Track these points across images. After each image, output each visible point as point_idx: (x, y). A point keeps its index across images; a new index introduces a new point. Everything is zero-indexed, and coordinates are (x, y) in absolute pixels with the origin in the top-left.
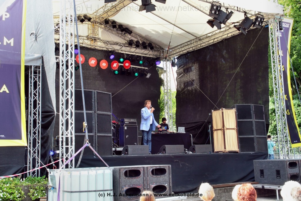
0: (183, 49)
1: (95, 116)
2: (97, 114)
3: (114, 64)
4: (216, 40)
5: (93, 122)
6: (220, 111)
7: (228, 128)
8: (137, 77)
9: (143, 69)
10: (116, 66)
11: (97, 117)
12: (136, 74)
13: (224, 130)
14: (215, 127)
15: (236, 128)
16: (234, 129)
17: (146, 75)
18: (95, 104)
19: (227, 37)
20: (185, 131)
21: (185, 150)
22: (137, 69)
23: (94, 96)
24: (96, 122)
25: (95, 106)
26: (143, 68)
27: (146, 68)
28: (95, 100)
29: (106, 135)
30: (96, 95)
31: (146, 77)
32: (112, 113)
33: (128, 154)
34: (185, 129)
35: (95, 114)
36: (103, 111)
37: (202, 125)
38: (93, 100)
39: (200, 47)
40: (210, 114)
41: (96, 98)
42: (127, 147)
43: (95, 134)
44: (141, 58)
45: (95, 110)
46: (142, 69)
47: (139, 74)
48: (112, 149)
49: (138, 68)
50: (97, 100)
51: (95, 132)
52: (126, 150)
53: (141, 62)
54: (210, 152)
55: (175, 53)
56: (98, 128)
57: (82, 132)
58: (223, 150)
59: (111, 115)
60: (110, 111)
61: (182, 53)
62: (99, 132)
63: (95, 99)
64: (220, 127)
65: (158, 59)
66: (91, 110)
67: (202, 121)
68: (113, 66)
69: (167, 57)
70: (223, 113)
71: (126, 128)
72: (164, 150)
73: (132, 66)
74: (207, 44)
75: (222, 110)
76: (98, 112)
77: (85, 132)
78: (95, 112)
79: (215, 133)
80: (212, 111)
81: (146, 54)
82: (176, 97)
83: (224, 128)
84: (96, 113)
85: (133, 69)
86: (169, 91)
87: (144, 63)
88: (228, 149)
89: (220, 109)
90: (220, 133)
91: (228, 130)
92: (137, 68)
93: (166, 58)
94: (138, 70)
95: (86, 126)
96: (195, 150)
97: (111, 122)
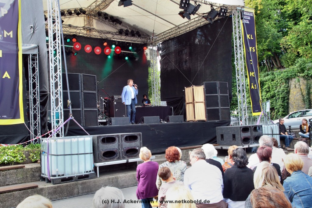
0: (166, 36)
1: (82, 94)
4: (191, 28)
5: (81, 100)
6: (191, 88)
7: (197, 101)
8: (127, 60)
11: (84, 95)
13: (194, 103)
14: (187, 101)
15: (204, 101)
16: (202, 102)
18: (81, 85)
19: (200, 25)
20: (167, 105)
21: (161, 120)
23: (81, 78)
24: (83, 99)
26: (133, 52)
27: (135, 53)
29: (92, 109)
31: (135, 60)
32: (97, 92)
33: (111, 124)
36: (89, 90)
38: (80, 82)
39: (179, 34)
40: (183, 90)
42: (111, 119)
43: (82, 109)
44: (130, 44)
46: (131, 53)
47: (129, 58)
48: (97, 120)
49: (128, 53)
50: (83, 81)
51: (82, 108)
52: (111, 122)
54: (181, 121)
55: (159, 39)
56: (84, 104)
57: (67, 108)
58: (193, 119)
60: (95, 90)
61: (165, 39)
62: (85, 107)
63: (81, 81)
64: (191, 101)
65: (146, 45)
66: (78, 90)
67: (181, 96)
68: (106, 52)
70: (193, 89)
71: (115, 103)
72: (143, 121)
73: (122, 51)
74: (184, 31)
75: (193, 87)
76: (85, 91)
77: (69, 108)
78: (82, 91)
79: (187, 106)
80: (185, 88)
81: (134, 41)
82: (161, 77)
83: (194, 101)
85: (124, 53)
86: (155, 72)
87: (133, 48)
88: (197, 119)
89: (191, 86)
90: (191, 105)
91: (197, 103)
93: (152, 44)
94: (128, 55)
95: (70, 103)
96: (169, 120)
97: (96, 99)
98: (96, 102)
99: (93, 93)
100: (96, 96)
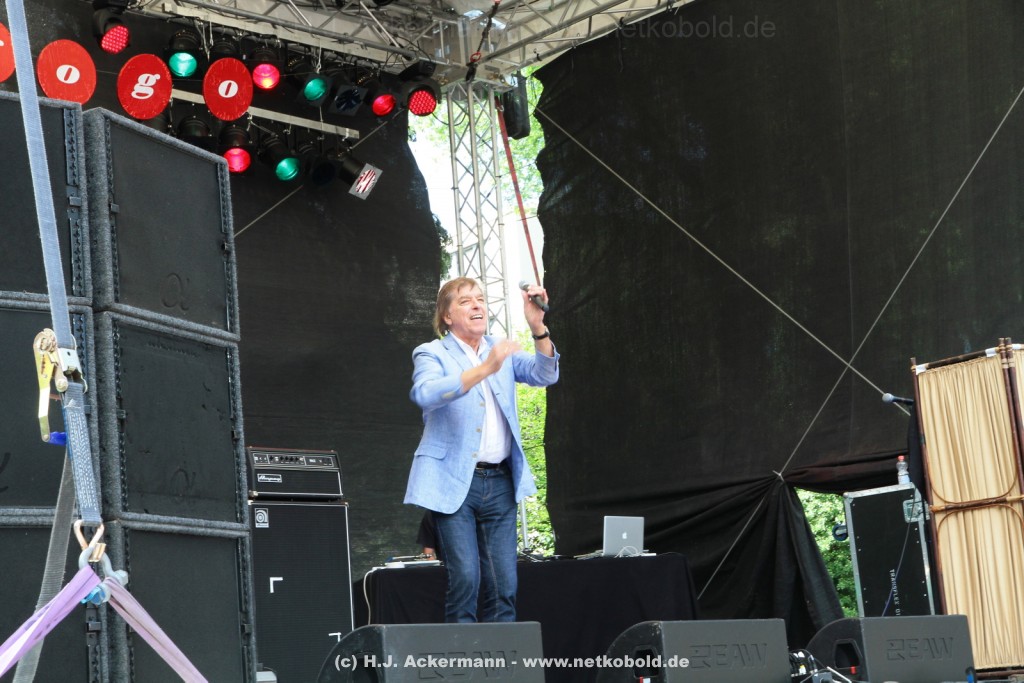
1: (98, 341)
2: (115, 323)
3: (142, 78)
6: (986, 369)
8: (288, 185)
9: (328, 135)
10: (150, 92)
11: (119, 349)
12: (286, 168)
14: (945, 487)
17: (352, 179)
18: (92, 231)
21: (792, 662)
22: (288, 131)
23: (87, 160)
24: (111, 400)
25: (93, 251)
26: (330, 128)
27: (347, 133)
28: (91, 201)
29: (199, 525)
30: (101, 149)
31: (351, 191)
32: (237, 336)
34: (648, 531)
35: (97, 327)
36: (170, 306)
37: (748, 505)
38: (77, 197)
41: (103, 179)
42: (374, 638)
43: (106, 517)
44: (311, 61)
45: (99, 291)
46: (319, 133)
47: (302, 167)
49: (296, 128)
50: (112, 193)
51: (104, 500)
53: (314, 88)
56: (128, 462)
59: (231, 350)
60: (219, 315)
62: (138, 494)
63: (92, 191)
67: (747, 477)
68: (134, 95)
69: (480, 68)
70: (1010, 376)
75: (1008, 356)
76: (129, 308)
78: (97, 308)
80: (919, 369)
81: (340, 40)
84: (107, 318)
85: (265, 129)
87: (331, 92)
89: (989, 352)
90: (994, 528)
92: (285, 125)
94: (295, 142)
97: (232, 417)
98: (237, 440)
99: (207, 349)
100: (233, 385)
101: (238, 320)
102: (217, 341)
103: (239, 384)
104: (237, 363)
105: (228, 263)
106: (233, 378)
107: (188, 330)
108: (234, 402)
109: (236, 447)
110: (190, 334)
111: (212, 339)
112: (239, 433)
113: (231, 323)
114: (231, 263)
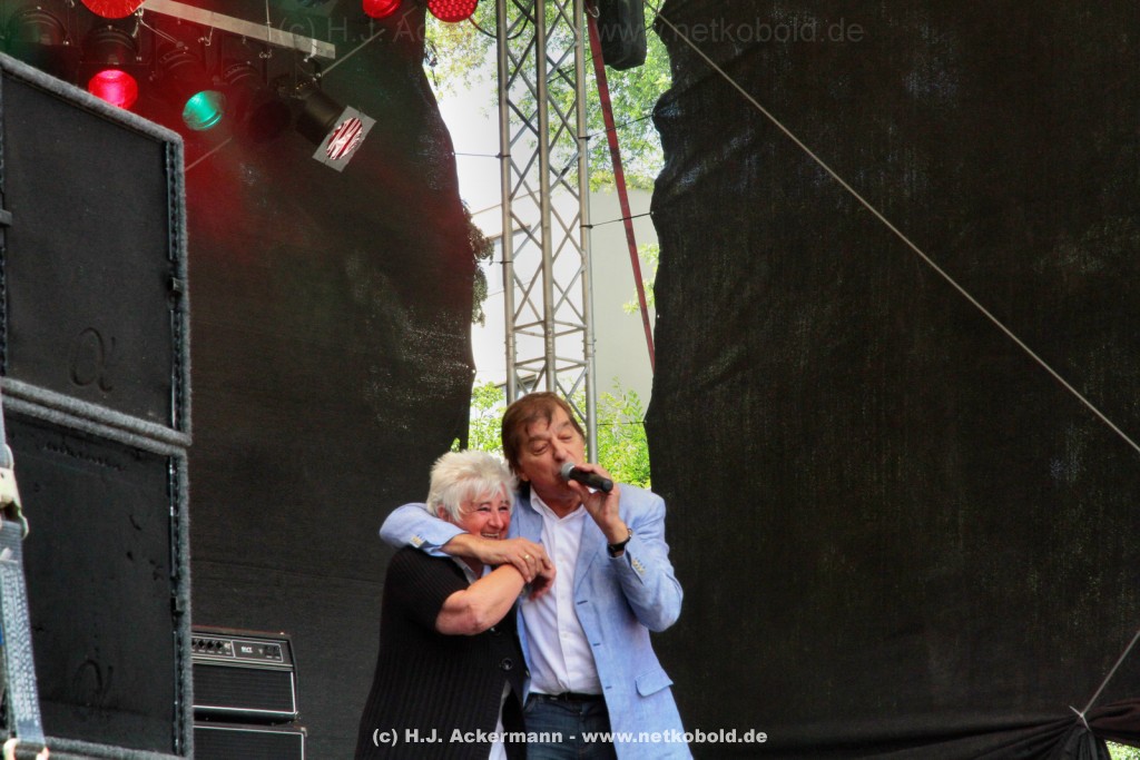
8: (205, 138)
9: (281, 51)
12: (202, 108)
26: (282, 38)
27: (314, 47)
32: (185, 437)
36: (79, 384)
60: (156, 397)
76: (21, 386)
85: (165, 35)
92: (202, 29)
97: (174, 574)
98: (180, 614)
99: (138, 458)
100: (177, 521)
101: (188, 410)
102: (155, 445)
103: (186, 520)
104: (185, 482)
105: (176, 312)
106: (177, 509)
107: (110, 425)
108: (178, 550)
109: (177, 625)
110: (113, 432)
111: (147, 442)
112: (183, 603)
113: (178, 415)
114: (182, 312)
